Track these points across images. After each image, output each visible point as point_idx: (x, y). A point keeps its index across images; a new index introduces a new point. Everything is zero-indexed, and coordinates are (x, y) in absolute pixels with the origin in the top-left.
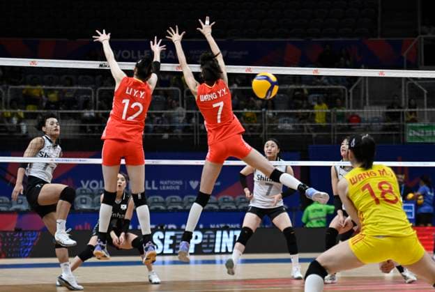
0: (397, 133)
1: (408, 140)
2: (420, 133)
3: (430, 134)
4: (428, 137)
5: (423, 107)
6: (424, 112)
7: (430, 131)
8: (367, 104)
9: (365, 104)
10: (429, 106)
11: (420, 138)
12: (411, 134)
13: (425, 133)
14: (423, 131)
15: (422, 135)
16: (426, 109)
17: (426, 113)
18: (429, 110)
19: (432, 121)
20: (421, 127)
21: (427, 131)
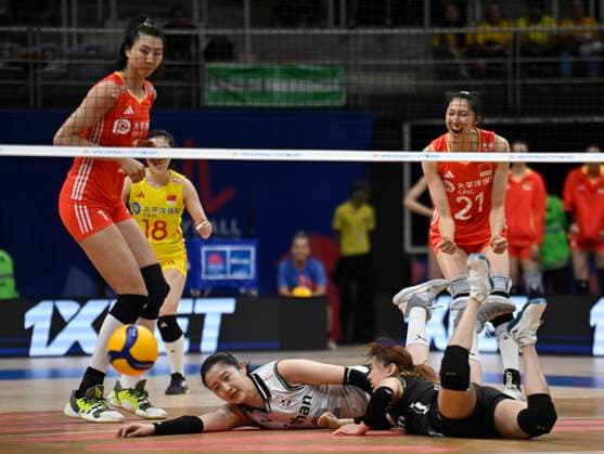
0: (184, 84)
1: (209, 101)
2: (236, 85)
3: (258, 88)
4: (253, 95)
5: (242, 26)
6: (244, 36)
7: (259, 81)
8: (114, 14)
9: (107, 15)
10: (255, 23)
11: (235, 96)
12: (214, 88)
13: (246, 86)
14: (241, 82)
15: (240, 90)
16: (248, 31)
17: (248, 39)
18: (257, 32)
19: (262, 57)
20: (237, 72)
21: (251, 81)
